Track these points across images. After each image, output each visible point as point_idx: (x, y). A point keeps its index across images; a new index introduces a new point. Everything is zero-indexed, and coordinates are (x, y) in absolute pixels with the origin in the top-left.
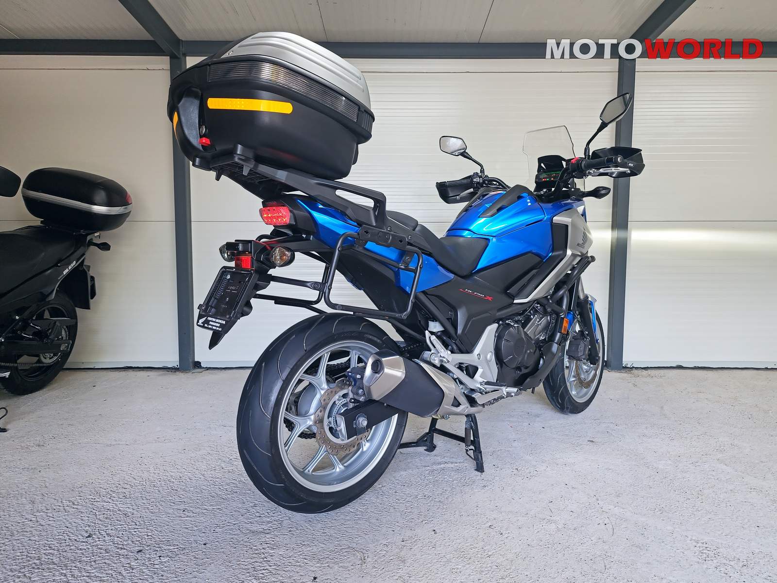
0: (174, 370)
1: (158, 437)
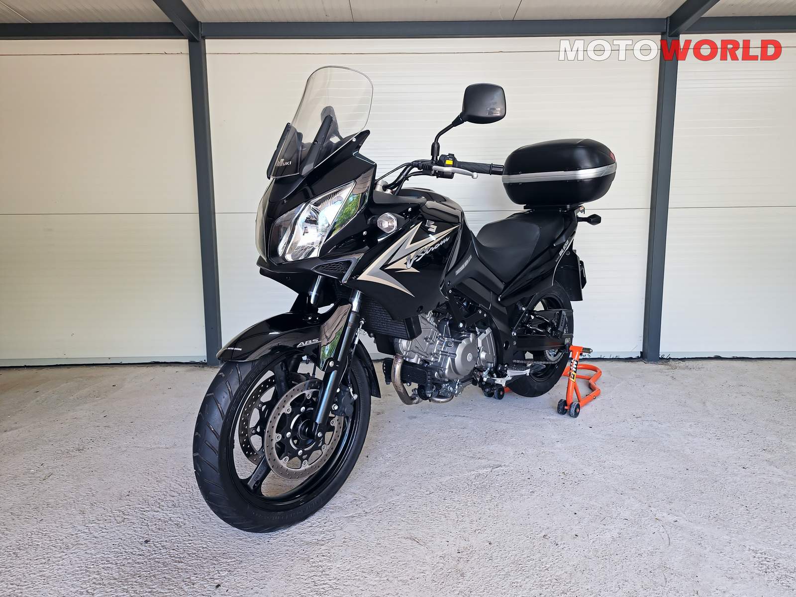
0: (202, 365)
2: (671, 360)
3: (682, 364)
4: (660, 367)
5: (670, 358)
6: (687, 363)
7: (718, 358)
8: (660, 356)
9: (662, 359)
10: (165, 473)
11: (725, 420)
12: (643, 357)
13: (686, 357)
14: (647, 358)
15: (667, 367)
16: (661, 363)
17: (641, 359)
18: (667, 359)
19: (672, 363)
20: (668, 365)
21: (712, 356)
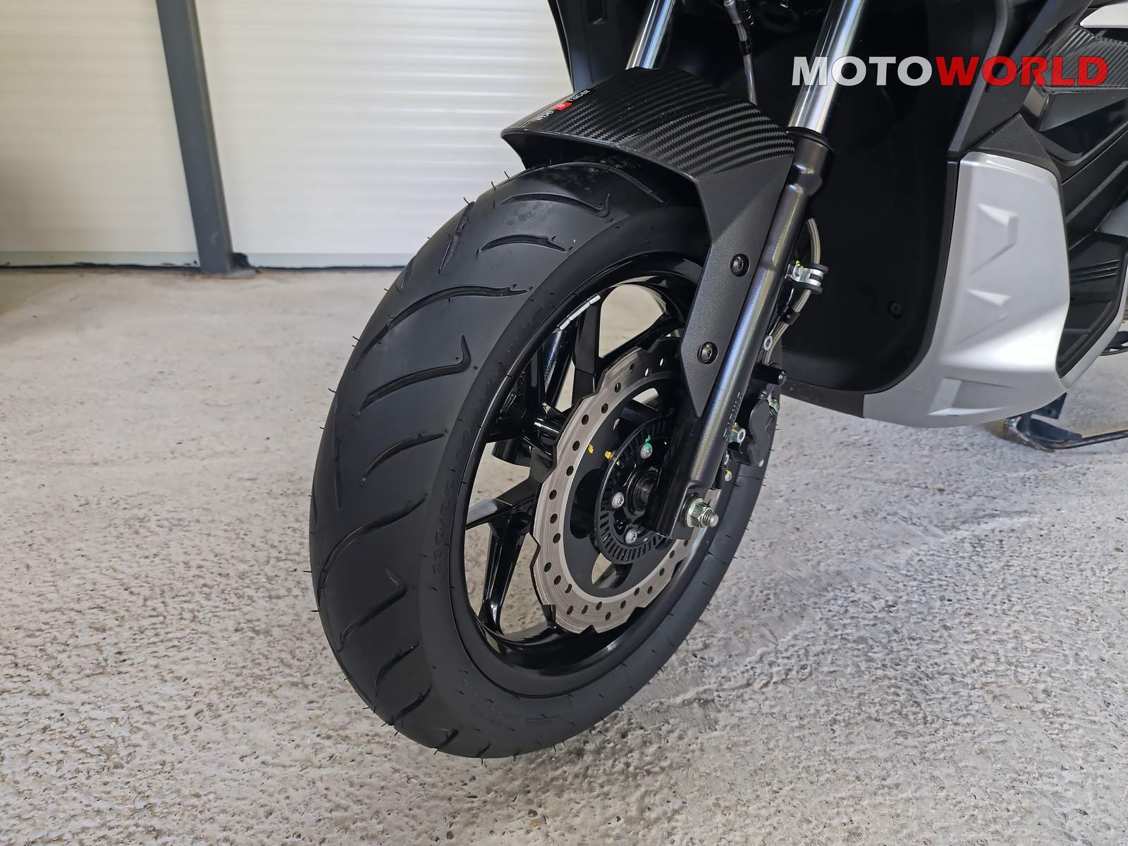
0: (188, 271)
1: (180, 438)
10: (82, 545)
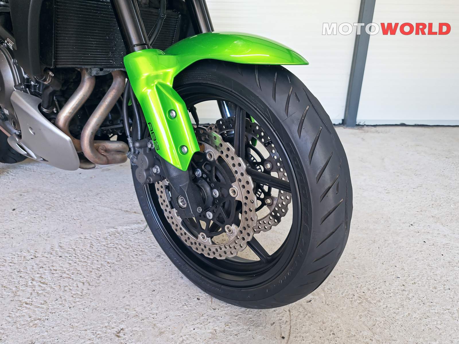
2: (365, 126)
3: (374, 129)
4: (355, 131)
5: (365, 125)
6: (378, 128)
7: (403, 125)
8: (357, 123)
9: (359, 125)
11: (399, 174)
12: (344, 123)
13: (378, 124)
14: (346, 124)
15: (361, 131)
16: (357, 128)
17: (342, 125)
18: (363, 126)
19: (366, 128)
20: (361, 130)
21: (399, 123)
